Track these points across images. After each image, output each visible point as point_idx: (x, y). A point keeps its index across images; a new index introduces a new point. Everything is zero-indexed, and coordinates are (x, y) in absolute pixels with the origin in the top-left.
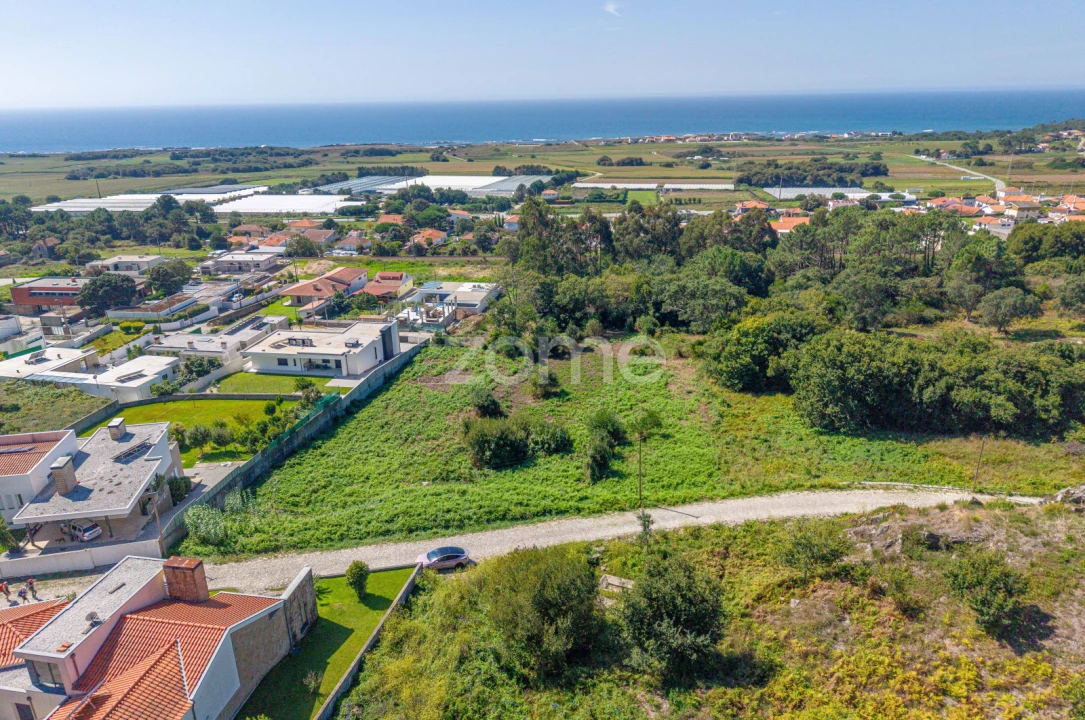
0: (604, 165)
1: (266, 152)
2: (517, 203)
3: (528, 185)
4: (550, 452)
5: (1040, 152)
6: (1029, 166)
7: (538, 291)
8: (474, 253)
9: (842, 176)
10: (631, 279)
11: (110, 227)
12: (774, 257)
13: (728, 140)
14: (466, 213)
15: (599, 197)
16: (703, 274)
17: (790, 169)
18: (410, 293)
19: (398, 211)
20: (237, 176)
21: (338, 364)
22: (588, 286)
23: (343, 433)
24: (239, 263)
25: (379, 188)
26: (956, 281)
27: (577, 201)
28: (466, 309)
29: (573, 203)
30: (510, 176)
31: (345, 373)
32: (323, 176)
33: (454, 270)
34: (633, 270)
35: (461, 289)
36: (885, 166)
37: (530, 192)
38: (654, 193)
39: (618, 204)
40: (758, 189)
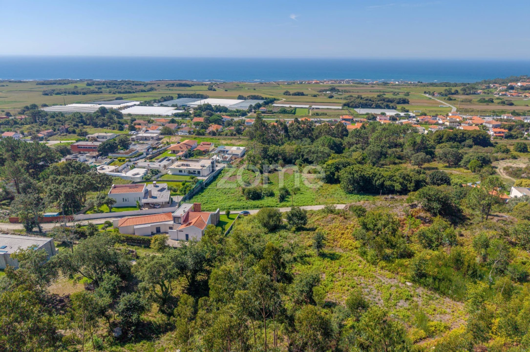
0: (287, 95)
1: (131, 84)
2: (249, 113)
3: (254, 105)
4: (268, 196)
5: (478, 94)
6: (470, 101)
7: (262, 150)
8: (235, 135)
9: (388, 104)
10: (295, 147)
11: (82, 120)
12: (347, 140)
13: (344, 84)
14: (229, 117)
15: (284, 111)
16: (320, 146)
17: (367, 100)
18: (213, 150)
19: (199, 116)
20: (121, 95)
21: (199, 172)
22: (279, 148)
23: (206, 191)
24: (145, 137)
25: (188, 104)
26: (408, 150)
27: (275, 113)
28: (235, 156)
29: (273, 113)
30: (245, 99)
31: (201, 175)
32: (162, 97)
33: (229, 142)
34: (295, 144)
35: (232, 149)
36: (408, 100)
37: (255, 108)
38: (307, 110)
39: (292, 114)
40: (352, 109)
